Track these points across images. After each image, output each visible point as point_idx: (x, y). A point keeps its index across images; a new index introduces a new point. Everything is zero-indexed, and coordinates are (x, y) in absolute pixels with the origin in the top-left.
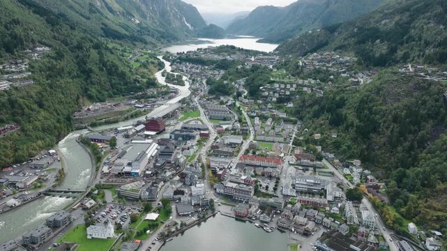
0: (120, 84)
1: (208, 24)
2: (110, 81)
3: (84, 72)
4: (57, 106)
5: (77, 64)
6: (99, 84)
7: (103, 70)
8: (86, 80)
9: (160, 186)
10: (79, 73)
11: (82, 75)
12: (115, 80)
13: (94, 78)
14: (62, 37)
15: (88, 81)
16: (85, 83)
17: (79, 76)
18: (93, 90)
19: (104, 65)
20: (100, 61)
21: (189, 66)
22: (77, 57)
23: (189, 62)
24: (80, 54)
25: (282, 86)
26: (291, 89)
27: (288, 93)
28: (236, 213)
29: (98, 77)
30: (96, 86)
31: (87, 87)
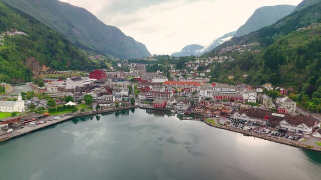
2: (72, 61)
5: (47, 46)
6: (62, 61)
10: (47, 51)
11: (49, 53)
12: (75, 61)
15: (53, 57)
16: (50, 58)
17: (46, 54)
18: (56, 63)
19: (68, 50)
20: (66, 48)
21: (135, 65)
22: (48, 42)
23: (135, 63)
24: (50, 41)
25: (202, 61)
26: (209, 62)
27: (206, 65)
28: (154, 105)
29: (62, 56)
30: (59, 61)
31: (51, 60)
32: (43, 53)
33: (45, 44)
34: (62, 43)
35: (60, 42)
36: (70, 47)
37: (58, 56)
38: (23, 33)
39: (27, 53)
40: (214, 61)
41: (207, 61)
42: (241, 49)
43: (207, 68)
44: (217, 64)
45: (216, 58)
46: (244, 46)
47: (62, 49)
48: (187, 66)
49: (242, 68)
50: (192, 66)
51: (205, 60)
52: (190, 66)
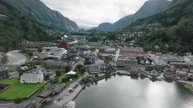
0: (43, 36)
1: (80, 29)
2: (38, 35)
3: (24, 28)
4: (8, 36)
5: (21, 25)
6: (32, 34)
7: (34, 29)
8: (25, 32)
9: (73, 63)
10: (22, 28)
11: (24, 29)
12: (41, 34)
13: (30, 31)
14: (14, 14)
15: (27, 32)
16: (25, 33)
17: (22, 30)
18: (29, 36)
20: (33, 26)
23: (76, 35)
24: (23, 21)
25: (127, 35)
26: (132, 36)
27: (130, 37)
28: (132, 72)
29: (32, 32)
30: (31, 35)
31: (26, 35)
32: (20, 29)
33: (20, 23)
34: (31, 23)
35: (30, 22)
36: (36, 26)
38: (5, 16)
39: (11, 29)
40: (135, 34)
41: (130, 35)
42: (149, 27)
43: (131, 39)
44: (137, 37)
45: (136, 33)
46: (150, 25)
47: (31, 26)
48: (118, 38)
49: (163, 41)
50: (121, 38)
51: (129, 34)
52: (120, 38)
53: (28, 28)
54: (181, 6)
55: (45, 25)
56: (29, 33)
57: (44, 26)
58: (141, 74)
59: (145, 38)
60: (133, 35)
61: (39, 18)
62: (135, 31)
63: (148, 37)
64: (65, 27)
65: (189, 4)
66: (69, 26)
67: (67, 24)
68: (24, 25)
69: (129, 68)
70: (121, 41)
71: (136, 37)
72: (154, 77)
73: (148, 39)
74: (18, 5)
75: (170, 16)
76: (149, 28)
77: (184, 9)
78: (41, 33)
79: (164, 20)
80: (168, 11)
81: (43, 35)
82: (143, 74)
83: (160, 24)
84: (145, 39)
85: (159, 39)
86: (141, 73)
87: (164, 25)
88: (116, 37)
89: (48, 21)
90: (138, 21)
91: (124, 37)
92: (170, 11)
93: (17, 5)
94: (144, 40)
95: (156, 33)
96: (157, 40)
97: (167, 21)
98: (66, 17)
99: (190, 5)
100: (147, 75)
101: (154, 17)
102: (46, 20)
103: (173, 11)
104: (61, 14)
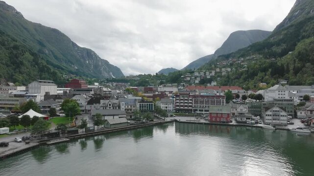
3: (14, 63)
5: (10, 57)
6: (28, 75)
7: (35, 66)
8: (15, 69)
10: (9, 63)
11: (12, 65)
16: (13, 71)
17: (8, 66)
18: (20, 77)
19: (37, 64)
20: (34, 61)
21: (115, 84)
22: (12, 53)
23: (115, 82)
24: (15, 52)
25: (202, 74)
26: (211, 74)
27: (208, 77)
28: (211, 117)
29: (28, 70)
30: (25, 75)
31: (14, 74)
32: (4, 64)
33: (7, 54)
34: (30, 56)
35: (27, 55)
36: (39, 61)
37: (23, 69)
40: (216, 73)
41: (207, 73)
42: (242, 62)
43: (210, 81)
44: (221, 77)
45: (218, 70)
46: (242, 59)
47: (29, 61)
48: (186, 80)
49: (273, 74)
50: (191, 79)
51: (205, 73)
52: (189, 79)
53: (22, 63)
54: (294, 27)
55: (64, 68)
56: (20, 72)
57: (62, 69)
58: (237, 122)
59: (236, 76)
60: (213, 73)
61: (56, 58)
62: (217, 68)
63: (242, 74)
64: (101, 73)
65: (309, 22)
66: (109, 73)
67: (105, 69)
68: (15, 58)
69: (204, 112)
70: (191, 84)
71: (218, 76)
72: (277, 127)
73: (242, 77)
74: (22, 37)
75: (278, 44)
76: (242, 64)
77: (301, 31)
78: (47, 74)
79: (266, 50)
80: (271, 37)
81: (50, 76)
82: (245, 122)
83: (261, 56)
84: (237, 78)
85: (264, 73)
86: (239, 119)
87: (268, 57)
88: (183, 78)
89: (72, 63)
90: (221, 58)
91: (196, 78)
92: (275, 37)
93: (20, 36)
94: (235, 79)
95: (257, 66)
96: (260, 74)
97: (272, 51)
98: (104, 60)
99: (311, 24)
100: (257, 123)
101: (249, 49)
102: (69, 61)
103: (281, 37)
104: (95, 53)
